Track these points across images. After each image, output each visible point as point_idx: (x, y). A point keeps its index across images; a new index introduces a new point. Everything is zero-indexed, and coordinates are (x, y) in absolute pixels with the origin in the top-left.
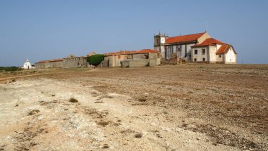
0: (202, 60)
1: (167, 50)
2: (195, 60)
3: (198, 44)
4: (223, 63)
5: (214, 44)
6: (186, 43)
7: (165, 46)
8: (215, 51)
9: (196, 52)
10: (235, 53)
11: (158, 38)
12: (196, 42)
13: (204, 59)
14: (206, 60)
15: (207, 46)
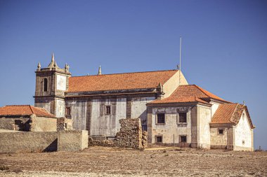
0: (177, 141)
1: (73, 109)
2: (159, 139)
3: (164, 98)
4: (228, 148)
5: (207, 101)
6: (130, 95)
7: (67, 99)
8: (209, 119)
9: (161, 119)
10: (252, 127)
11: (47, 76)
12: (158, 93)
13: (183, 138)
14: (189, 141)
15: (193, 105)
